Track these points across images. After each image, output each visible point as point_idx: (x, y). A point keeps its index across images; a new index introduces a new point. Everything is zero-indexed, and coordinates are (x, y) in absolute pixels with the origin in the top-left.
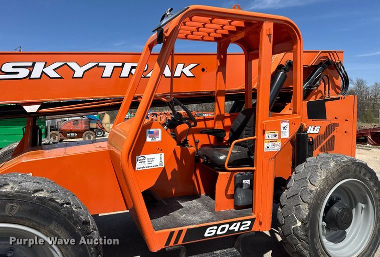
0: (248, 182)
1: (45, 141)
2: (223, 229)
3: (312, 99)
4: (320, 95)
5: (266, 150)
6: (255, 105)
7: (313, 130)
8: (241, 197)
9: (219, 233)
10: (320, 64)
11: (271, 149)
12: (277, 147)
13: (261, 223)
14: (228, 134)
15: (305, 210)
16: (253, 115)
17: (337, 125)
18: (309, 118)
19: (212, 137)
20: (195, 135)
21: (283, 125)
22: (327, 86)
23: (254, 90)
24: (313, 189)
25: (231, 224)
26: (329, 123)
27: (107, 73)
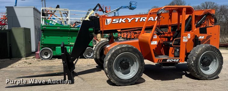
0: (178, 50)
1: (119, 40)
2: (171, 60)
3: (202, 27)
4: (205, 25)
5: (183, 41)
6: (181, 29)
7: (201, 37)
8: (176, 54)
9: (170, 61)
10: (205, 15)
11: (185, 41)
12: (187, 41)
13: (181, 60)
14: (172, 38)
15: (194, 58)
16: (180, 33)
17: (211, 36)
18: (200, 33)
19: (167, 39)
20: (161, 38)
21: (188, 35)
22: (208, 22)
23: (181, 24)
24: (197, 53)
25: (173, 59)
26: (208, 35)
27: (136, 21)
